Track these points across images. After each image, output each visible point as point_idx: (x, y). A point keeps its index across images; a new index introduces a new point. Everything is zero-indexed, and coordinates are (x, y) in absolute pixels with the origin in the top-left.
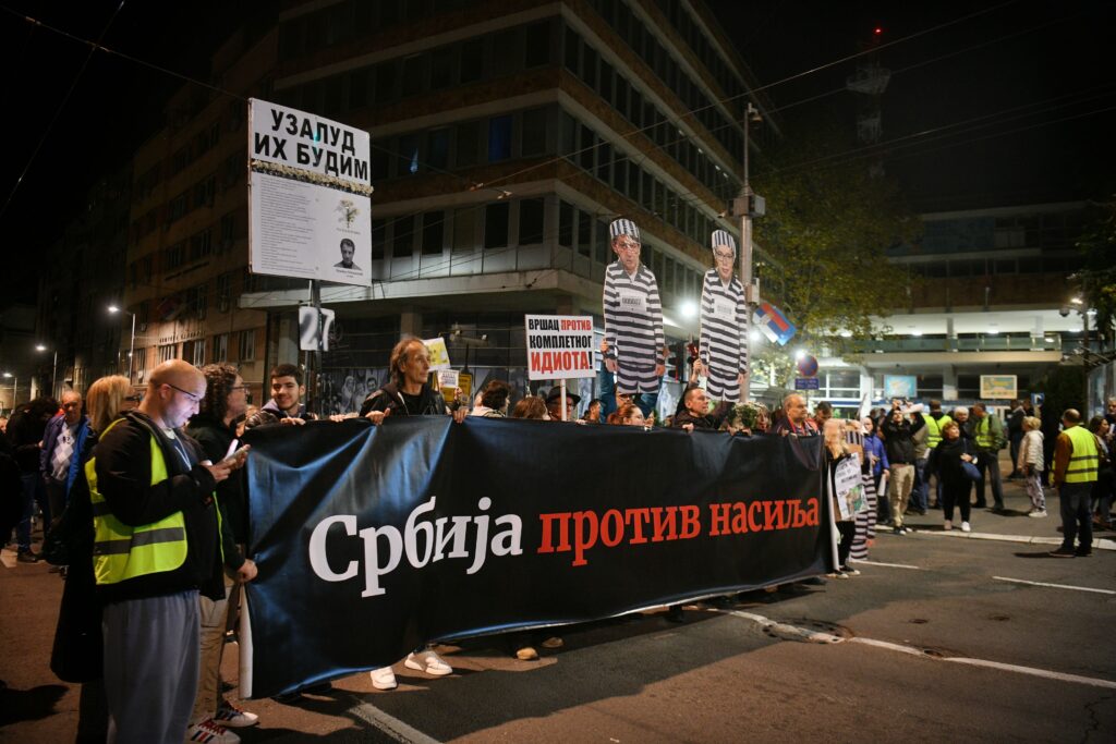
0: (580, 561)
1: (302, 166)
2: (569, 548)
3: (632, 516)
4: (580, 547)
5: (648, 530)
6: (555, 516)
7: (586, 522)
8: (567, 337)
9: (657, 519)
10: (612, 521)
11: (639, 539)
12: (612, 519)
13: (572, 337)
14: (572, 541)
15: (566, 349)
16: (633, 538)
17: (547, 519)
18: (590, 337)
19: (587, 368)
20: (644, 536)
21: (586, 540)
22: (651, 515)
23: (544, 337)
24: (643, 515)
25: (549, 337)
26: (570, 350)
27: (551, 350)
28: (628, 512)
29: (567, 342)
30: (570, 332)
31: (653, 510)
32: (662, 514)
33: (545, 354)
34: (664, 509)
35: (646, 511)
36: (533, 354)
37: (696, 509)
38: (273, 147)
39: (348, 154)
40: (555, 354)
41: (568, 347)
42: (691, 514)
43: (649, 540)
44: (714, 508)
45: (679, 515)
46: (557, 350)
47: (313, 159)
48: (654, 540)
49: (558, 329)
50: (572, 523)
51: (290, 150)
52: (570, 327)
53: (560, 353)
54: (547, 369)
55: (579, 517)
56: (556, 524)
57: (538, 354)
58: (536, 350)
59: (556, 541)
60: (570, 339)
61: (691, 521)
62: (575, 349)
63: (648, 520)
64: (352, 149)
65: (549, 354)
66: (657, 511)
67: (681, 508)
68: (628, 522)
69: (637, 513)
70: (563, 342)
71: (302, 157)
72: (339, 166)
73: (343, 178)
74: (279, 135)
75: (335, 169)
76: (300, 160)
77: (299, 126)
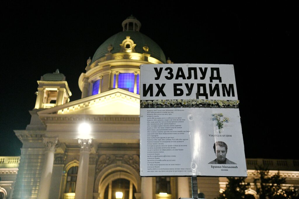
38: (155, 90)
39: (215, 82)
47: (186, 91)
51: (169, 90)
64: (219, 78)
71: (177, 91)
72: (208, 91)
73: (212, 99)
74: (160, 82)
75: (205, 94)
76: (176, 94)
77: (175, 73)
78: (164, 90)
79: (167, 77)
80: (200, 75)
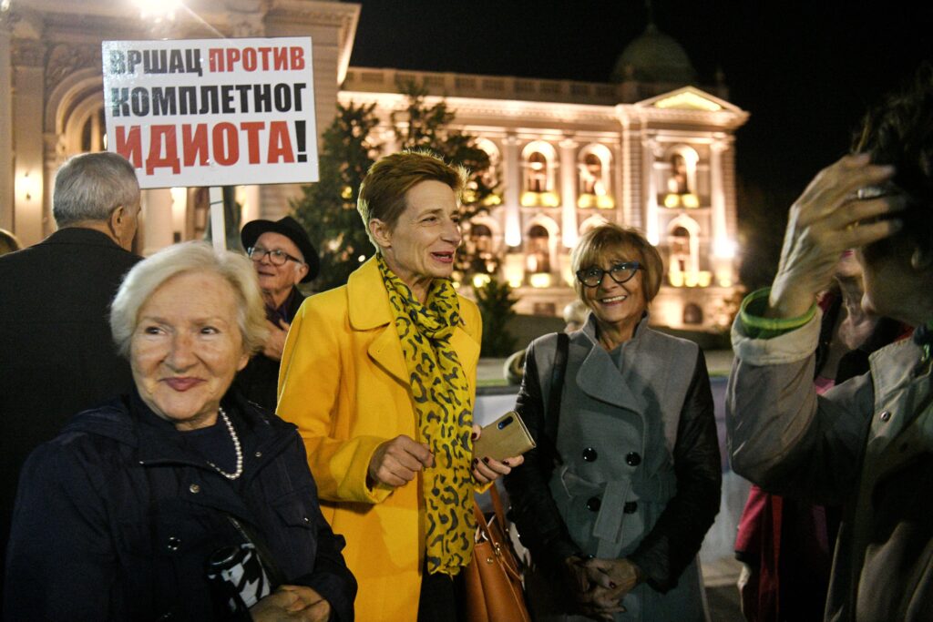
8: (226, 89)
13: (243, 89)
15: (222, 117)
18: (299, 87)
19: (289, 159)
23: (157, 91)
25: (170, 91)
26: (237, 119)
27: (178, 120)
29: (227, 99)
30: (239, 76)
33: (156, 131)
36: (120, 130)
40: (187, 128)
41: (228, 110)
46: (194, 120)
49: (198, 70)
52: (238, 65)
53: (202, 128)
54: (163, 164)
57: (136, 132)
58: (131, 121)
60: (236, 94)
62: (252, 116)
65: (170, 130)
70: (216, 99)
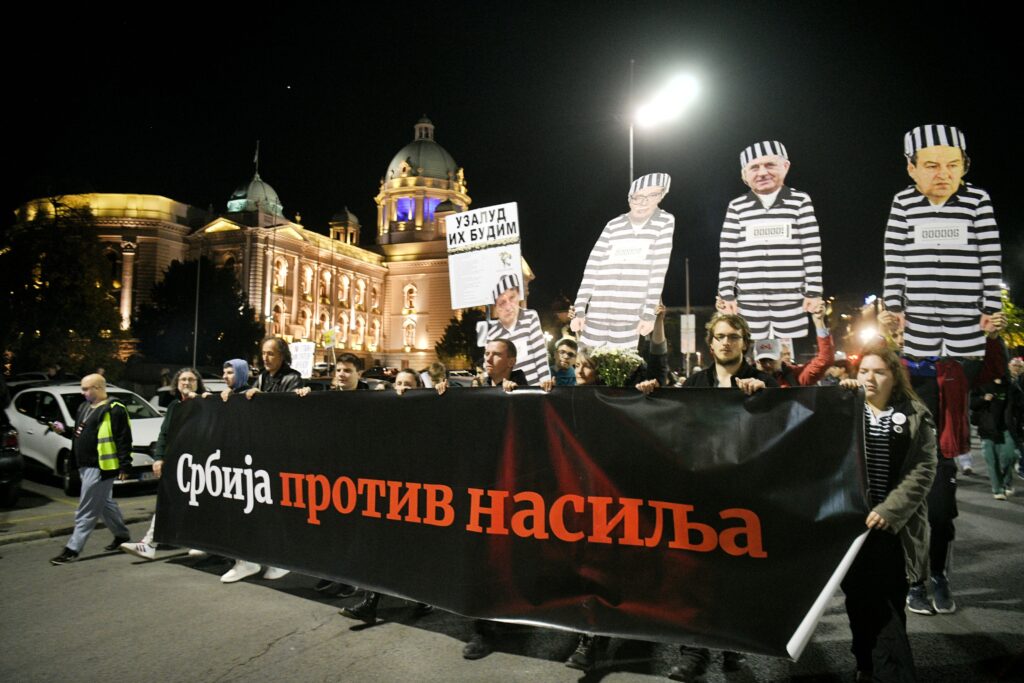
0: (313, 520)
1: (474, 242)
2: (303, 506)
3: (366, 486)
4: (313, 508)
5: (383, 504)
6: (293, 476)
7: (318, 484)
9: (394, 494)
10: (344, 487)
11: (371, 512)
12: (344, 486)
14: (306, 500)
16: (366, 509)
17: (285, 477)
20: (377, 510)
21: (319, 501)
22: (388, 489)
24: (377, 487)
28: (362, 482)
31: (390, 483)
32: (400, 489)
34: (404, 485)
35: (382, 484)
37: (448, 492)
38: (458, 237)
39: (502, 222)
42: (440, 496)
43: (384, 516)
44: (476, 494)
45: (422, 495)
47: (479, 235)
48: (389, 516)
50: (305, 484)
51: (467, 236)
55: (311, 479)
56: (292, 482)
59: (293, 498)
61: (439, 504)
63: (383, 494)
64: (504, 218)
66: (395, 486)
67: (426, 486)
68: (361, 492)
69: (372, 484)
71: (474, 237)
72: (496, 233)
73: (500, 239)
74: (460, 230)
75: (493, 236)
76: (473, 239)
77: (471, 220)
78: (464, 237)
79: (466, 225)
80: (489, 217)
